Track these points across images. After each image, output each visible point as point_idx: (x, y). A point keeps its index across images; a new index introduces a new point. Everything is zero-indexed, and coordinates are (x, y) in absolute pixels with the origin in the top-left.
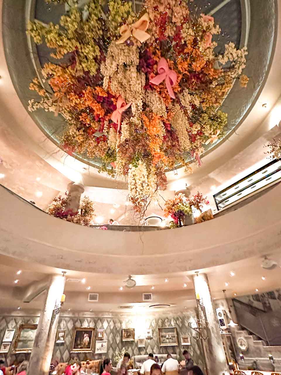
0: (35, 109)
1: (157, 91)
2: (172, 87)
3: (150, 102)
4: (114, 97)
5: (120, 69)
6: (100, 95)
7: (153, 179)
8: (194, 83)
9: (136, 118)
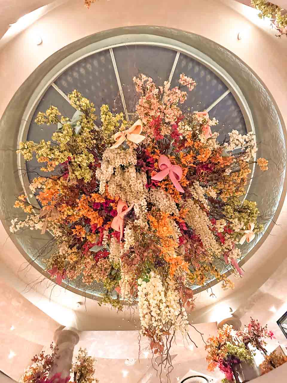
0: (18, 229)
1: (162, 188)
2: (179, 182)
3: (155, 201)
4: (113, 201)
5: (118, 172)
6: (97, 201)
7: (173, 296)
8: (204, 173)
9: (140, 220)
